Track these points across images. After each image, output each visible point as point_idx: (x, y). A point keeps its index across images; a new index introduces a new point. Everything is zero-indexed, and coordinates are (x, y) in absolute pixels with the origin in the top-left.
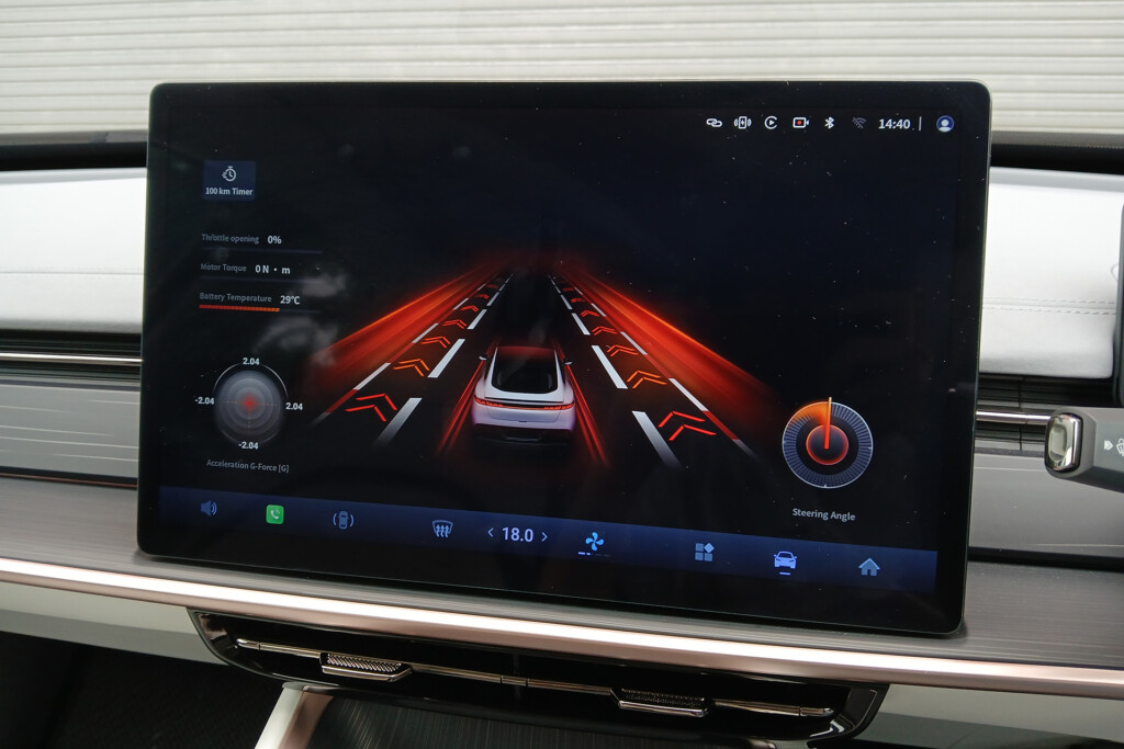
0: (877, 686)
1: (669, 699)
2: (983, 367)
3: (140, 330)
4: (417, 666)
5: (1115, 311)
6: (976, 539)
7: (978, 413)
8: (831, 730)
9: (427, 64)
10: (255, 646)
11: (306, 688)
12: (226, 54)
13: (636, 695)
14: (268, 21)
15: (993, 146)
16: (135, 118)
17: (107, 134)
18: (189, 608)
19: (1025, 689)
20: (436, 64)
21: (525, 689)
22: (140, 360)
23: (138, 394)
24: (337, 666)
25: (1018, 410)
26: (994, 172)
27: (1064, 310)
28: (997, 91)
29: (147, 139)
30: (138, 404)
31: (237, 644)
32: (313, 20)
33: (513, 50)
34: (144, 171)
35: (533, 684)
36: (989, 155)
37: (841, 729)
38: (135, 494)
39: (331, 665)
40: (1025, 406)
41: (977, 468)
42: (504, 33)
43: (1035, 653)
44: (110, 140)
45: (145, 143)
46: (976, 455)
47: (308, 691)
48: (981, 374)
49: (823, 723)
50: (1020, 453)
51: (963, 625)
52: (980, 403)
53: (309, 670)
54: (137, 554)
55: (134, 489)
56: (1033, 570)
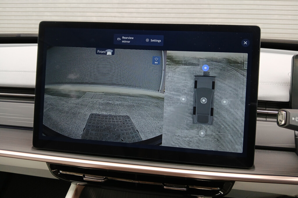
0: (231, 182)
1: (177, 186)
2: (259, 99)
3: (35, 87)
4: (109, 178)
5: (290, 85)
6: (257, 143)
7: (258, 111)
8: (219, 193)
9: (103, 18)
10: (64, 173)
11: (78, 184)
12: (48, 14)
13: (168, 185)
14: (60, 5)
15: (261, 42)
16: (35, 30)
17: (20, 34)
18: (47, 162)
19: (267, 182)
20: (105, 18)
21: (139, 184)
22: (34, 95)
23: (34, 105)
24: (87, 178)
25: (265, 110)
26: (261, 49)
27: (277, 84)
28: (262, 28)
29: (38, 36)
30: (34, 107)
31: (60, 172)
32: (72, 5)
33: (125, 15)
34: (37, 44)
35: (141, 182)
36: (260, 45)
37: (222, 193)
38: (32, 132)
39: (86, 178)
40: (267, 109)
41: (257, 125)
42: (123, 10)
43: (272, 173)
44: (21, 36)
45: (37, 37)
46: (257, 121)
47: (79, 185)
48: (258, 100)
49: (218, 192)
50: (266, 121)
51: (254, 165)
52: (258, 108)
53: (80, 179)
54: (33, 148)
55: (32, 130)
56: (270, 151)
